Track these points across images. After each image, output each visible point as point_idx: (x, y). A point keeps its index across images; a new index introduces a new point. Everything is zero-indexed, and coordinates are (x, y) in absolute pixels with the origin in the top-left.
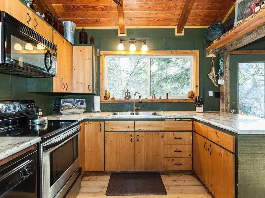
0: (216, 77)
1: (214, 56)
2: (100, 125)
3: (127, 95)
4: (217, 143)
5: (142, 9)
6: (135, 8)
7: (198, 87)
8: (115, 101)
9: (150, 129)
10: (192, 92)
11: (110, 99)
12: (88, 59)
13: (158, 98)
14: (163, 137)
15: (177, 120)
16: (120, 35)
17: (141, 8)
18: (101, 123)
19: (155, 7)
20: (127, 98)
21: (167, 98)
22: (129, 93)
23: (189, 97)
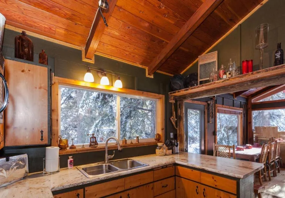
0: (176, 121)
1: (174, 101)
2: (78, 195)
3: (92, 141)
4: (214, 186)
5: (123, 38)
6: (115, 34)
7: (164, 130)
8: (77, 151)
9: (140, 183)
10: (158, 134)
11: (68, 148)
12: (40, 88)
13: (129, 142)
14: (152, 188)
15: (164, 168)
16: (85, 60)
17: (121, 36)
18: (78, 192)
19: (136, 42)
20: (92, 145)
21: (138, 142)
22: (95, 138)
23: (156, 140)
